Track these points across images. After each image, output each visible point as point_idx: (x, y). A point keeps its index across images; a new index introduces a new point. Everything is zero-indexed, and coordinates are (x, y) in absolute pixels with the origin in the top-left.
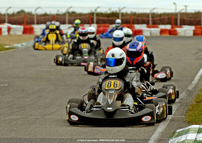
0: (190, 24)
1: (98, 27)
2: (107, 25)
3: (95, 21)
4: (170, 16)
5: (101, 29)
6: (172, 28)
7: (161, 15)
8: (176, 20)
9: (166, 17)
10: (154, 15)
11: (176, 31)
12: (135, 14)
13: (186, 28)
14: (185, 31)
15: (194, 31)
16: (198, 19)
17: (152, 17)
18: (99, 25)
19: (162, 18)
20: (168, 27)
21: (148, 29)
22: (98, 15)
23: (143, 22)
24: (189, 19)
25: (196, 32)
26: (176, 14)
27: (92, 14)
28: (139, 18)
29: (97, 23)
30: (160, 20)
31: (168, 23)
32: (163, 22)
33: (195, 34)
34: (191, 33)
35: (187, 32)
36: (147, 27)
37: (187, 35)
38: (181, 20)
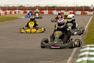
0: (80, 10)
1: (48, 11)
2: (52, 10)
3: (47, 9)
4: (73, 8)
5: (50, 12)
6: (74, 12)
7: (70, 7)
8: (75, 9)
9: (71, 8)
10: (67, 7)
11: (75, 13)
12: (61, 7)
13: (78, 12)
14: (78, 13)
15: (81, 13)
16: (82, 9)
17: (67, 8)
18: (49, 11)
19: (70, 8)
20: (72, 11)
21: (66, 12)
22: (48, 7)
23: (63, 10)
24: (79, 9)
25: (82, 13)
26: (75, 7)
27: (46, 7)
28: (62, 8)
29: (48, 10)
30: (69, 9)
31: (72, 10)
32: (70, 10)
33: (81, 14)
34: (80, 14)
35: (79, 13)
36: (65, 11)
37: (79, 14)
38: (76, 9)
